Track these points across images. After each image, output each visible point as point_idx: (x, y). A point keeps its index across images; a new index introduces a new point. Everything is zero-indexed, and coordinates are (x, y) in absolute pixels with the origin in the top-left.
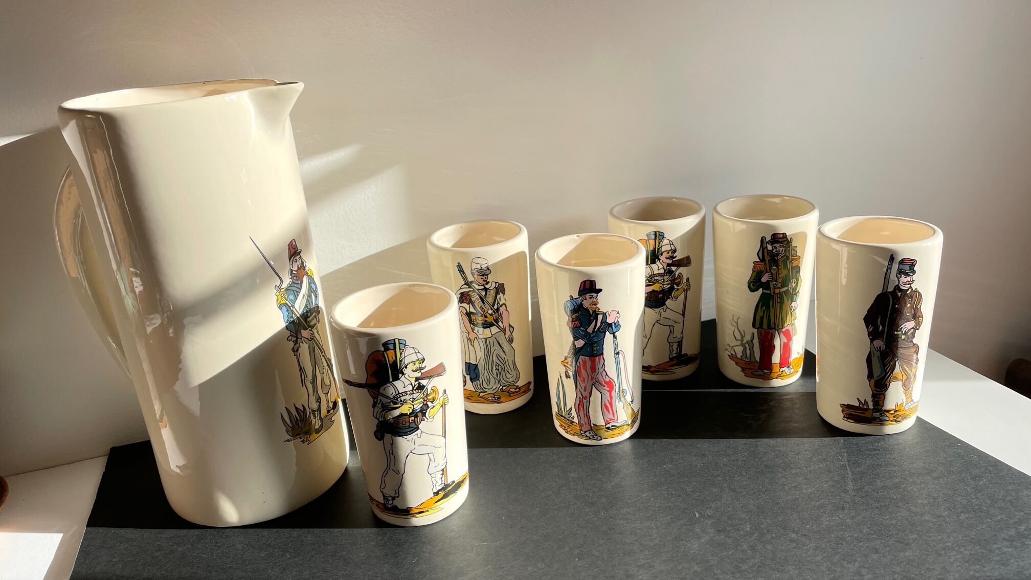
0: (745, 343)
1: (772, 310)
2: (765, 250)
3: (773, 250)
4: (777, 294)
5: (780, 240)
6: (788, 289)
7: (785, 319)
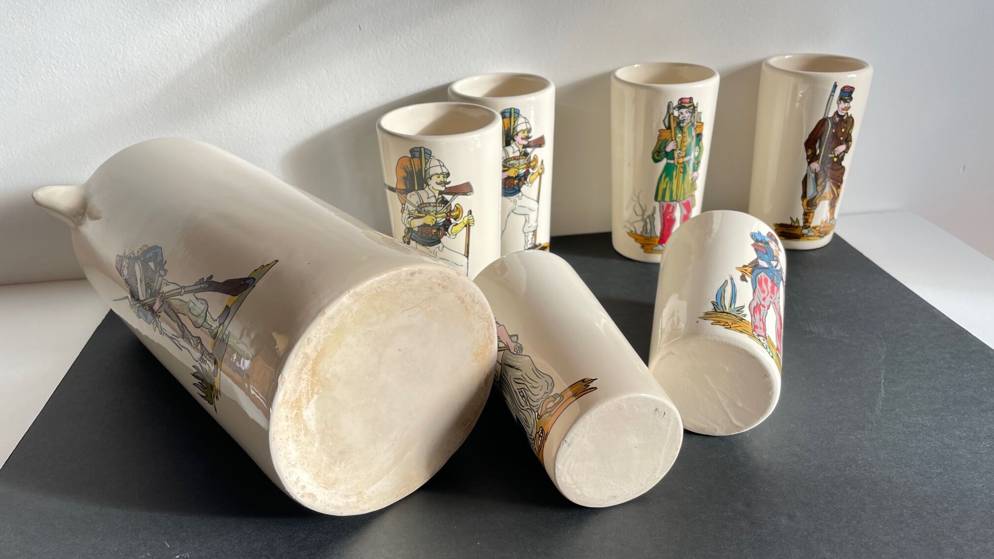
0: (646, 218)
2: (672, 116)
3: (679, 116)
5: (686, 105)
6: (691, 158)
7: (686, 191)
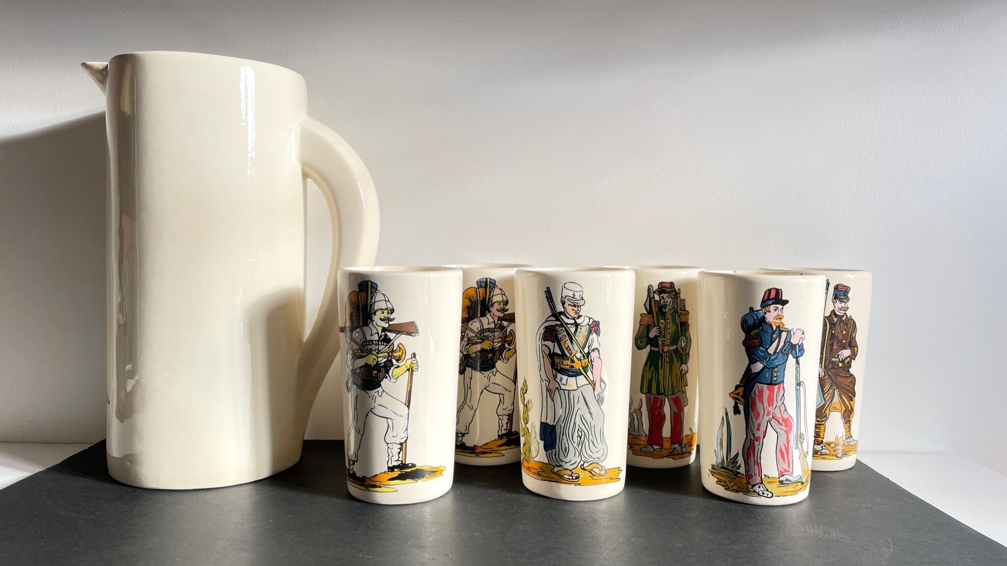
1: (661, 371)
2: (653, 300)
3: (660, 300)
4: (666, 352)
5: (668, 290)
6: (677, 348)
7: (675, 384)
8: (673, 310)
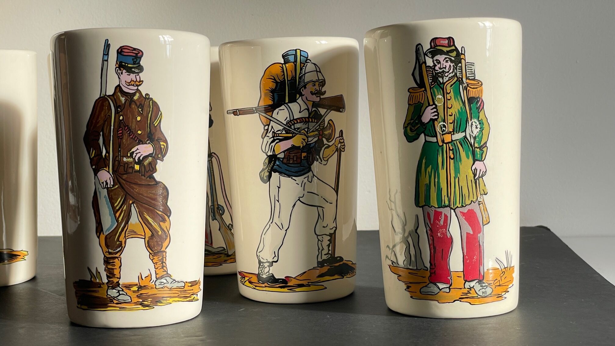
1: (443, 173)
2: (424, 65)
4: (448, 143)
5: (445, 49)
6: (465, 137)
7: (465, 191)
8: (456, 79)
